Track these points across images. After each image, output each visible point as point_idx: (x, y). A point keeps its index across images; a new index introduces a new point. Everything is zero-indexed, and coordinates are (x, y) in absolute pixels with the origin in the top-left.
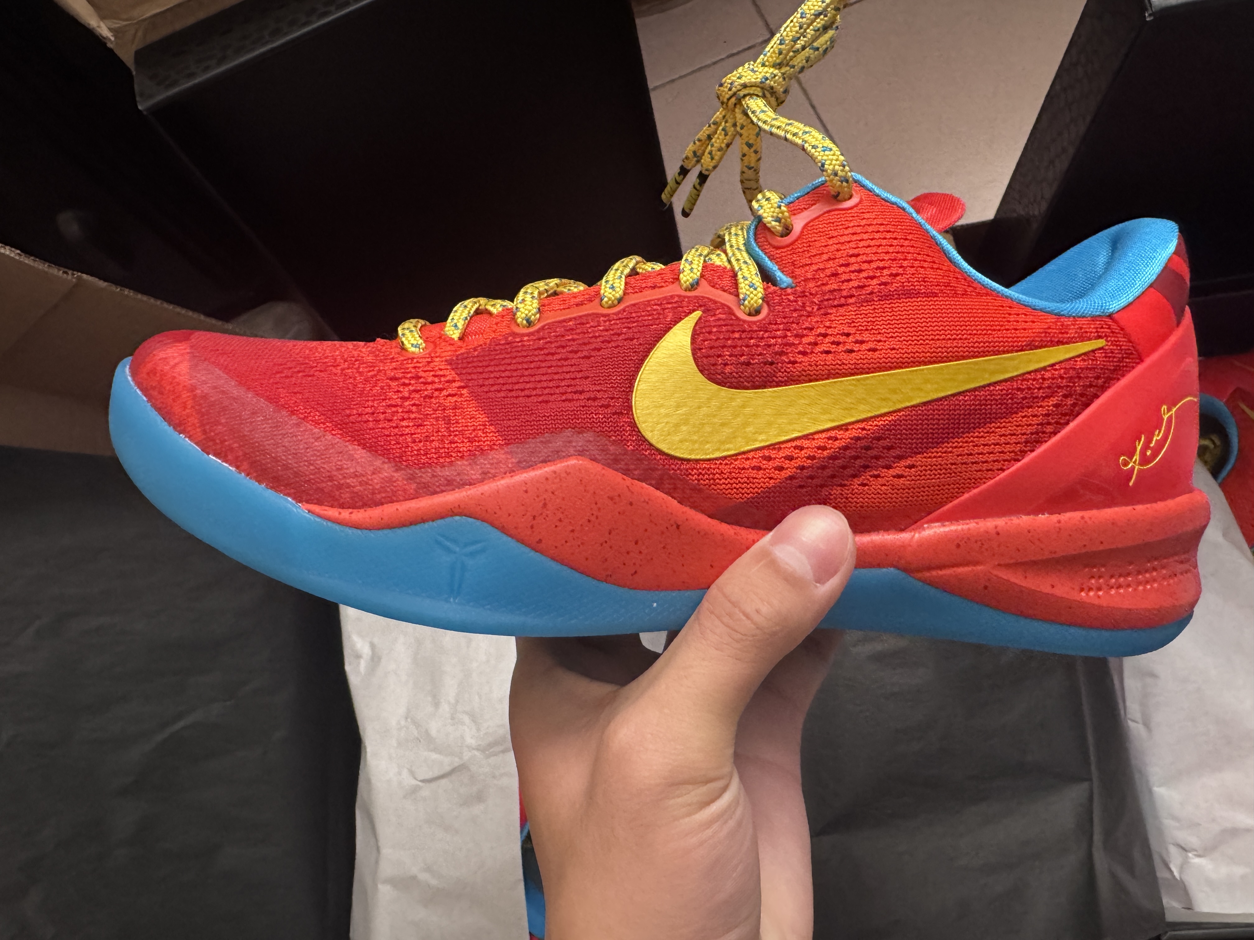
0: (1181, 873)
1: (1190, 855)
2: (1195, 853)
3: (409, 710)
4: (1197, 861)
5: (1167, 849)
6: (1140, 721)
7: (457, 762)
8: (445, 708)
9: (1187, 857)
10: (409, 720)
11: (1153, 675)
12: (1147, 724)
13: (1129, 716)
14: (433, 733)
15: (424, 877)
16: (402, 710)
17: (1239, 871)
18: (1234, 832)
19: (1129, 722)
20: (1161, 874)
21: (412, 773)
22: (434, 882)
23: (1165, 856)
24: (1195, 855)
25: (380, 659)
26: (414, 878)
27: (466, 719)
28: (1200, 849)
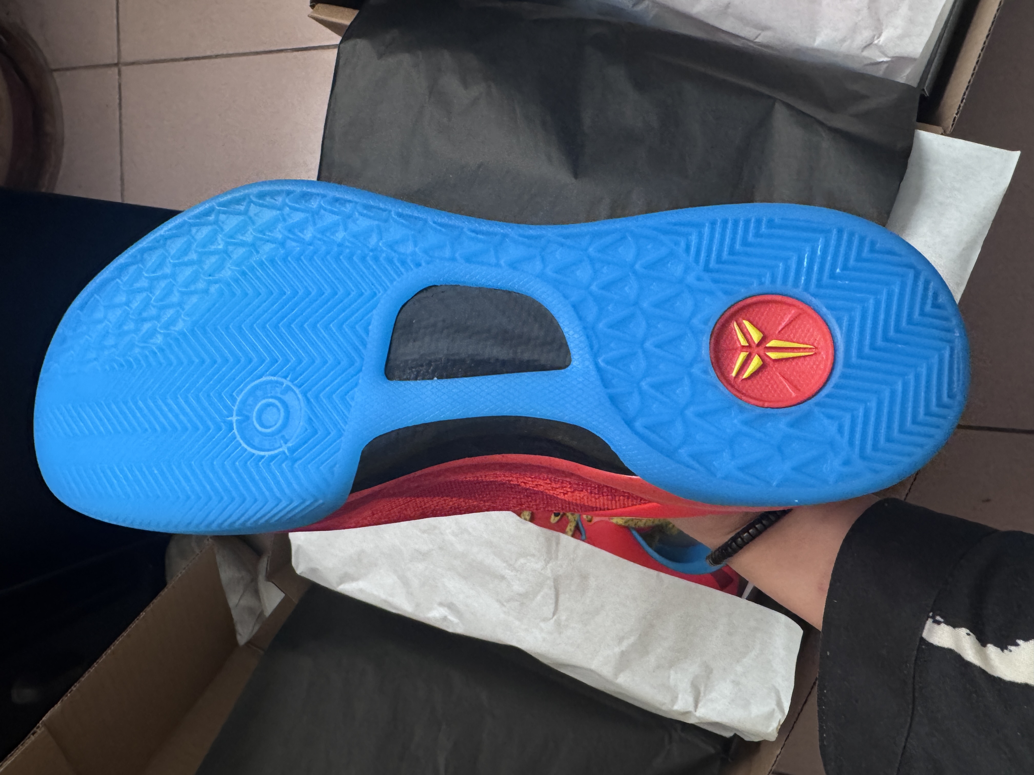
0: (886, 56)
1: (876, 42)
2: (876, 37)
4: (882, 39)
5: (864, 58)
6: (760, 32)
7: (550, 583)
8: (508, 573)
9: (876, 45)
10: (505, 604)
11: (728, 5)
12: (765, 28)
13: (752, 39)
14: (522, 590)
17: (904, 10)
19: (757, 40)
20: (880, 72)
21: (545, 620)
22: (632, 639)
23: (870, 62)
24: (878, 38)
25: (452, 604)
26: (623, 653)
28: (875, 33)
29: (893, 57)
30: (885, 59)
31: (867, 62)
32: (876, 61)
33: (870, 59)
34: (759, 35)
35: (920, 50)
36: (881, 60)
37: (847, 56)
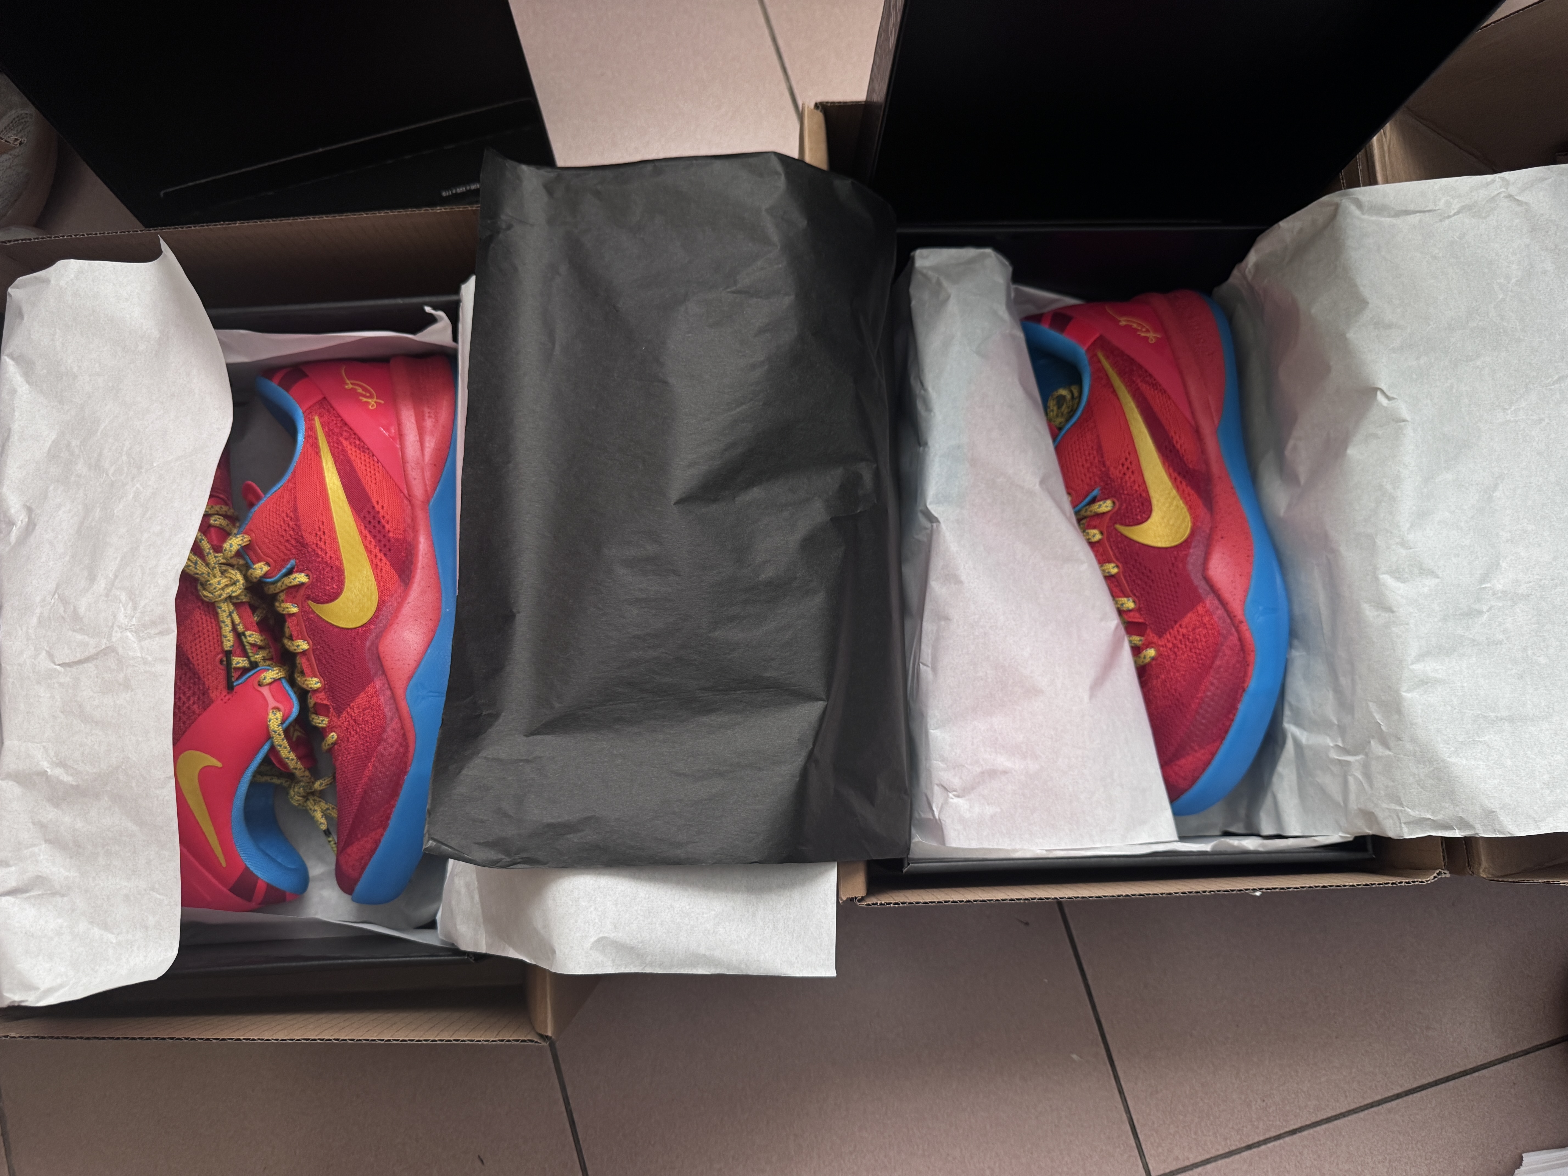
0: (940, 813)
1: (951, 795)
2: (954, 793)
3: (58, 586)
4: (956, 800)
5: (932, 790)
6: (930, 666)
7: (104, 643)
8: (101, 585)
9: (948, 796)
10: (56, 596)
11: (947, 619)
12: (934, 669)
13: (921, 660)
14: (82, 611)
15: (58, 773)
16: (52, 586)
17: (989, 810)
18: (993, 773)
19: (921, 666)
20: (922, 814)
21: (51, 656)
22: (68, 779)
23: (930, 797)
24: (954, 795)
25: (35, 525)
27: (124, 597)
28: (958, 790)
29: (940, 819)
30: (936, 813)
31: (929, 793)
32: (932, 803)
33: (933, 797)
34: (927, 666)
35: (954, 845)
36: (934, 809)
37: (929, 771)
